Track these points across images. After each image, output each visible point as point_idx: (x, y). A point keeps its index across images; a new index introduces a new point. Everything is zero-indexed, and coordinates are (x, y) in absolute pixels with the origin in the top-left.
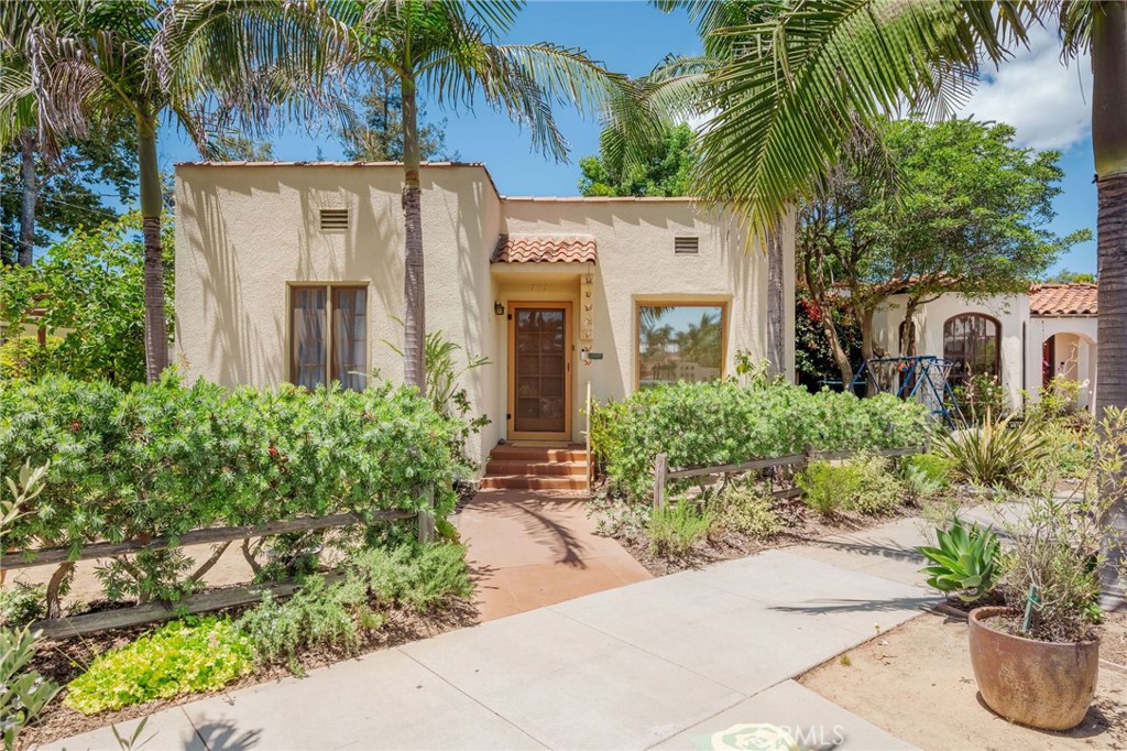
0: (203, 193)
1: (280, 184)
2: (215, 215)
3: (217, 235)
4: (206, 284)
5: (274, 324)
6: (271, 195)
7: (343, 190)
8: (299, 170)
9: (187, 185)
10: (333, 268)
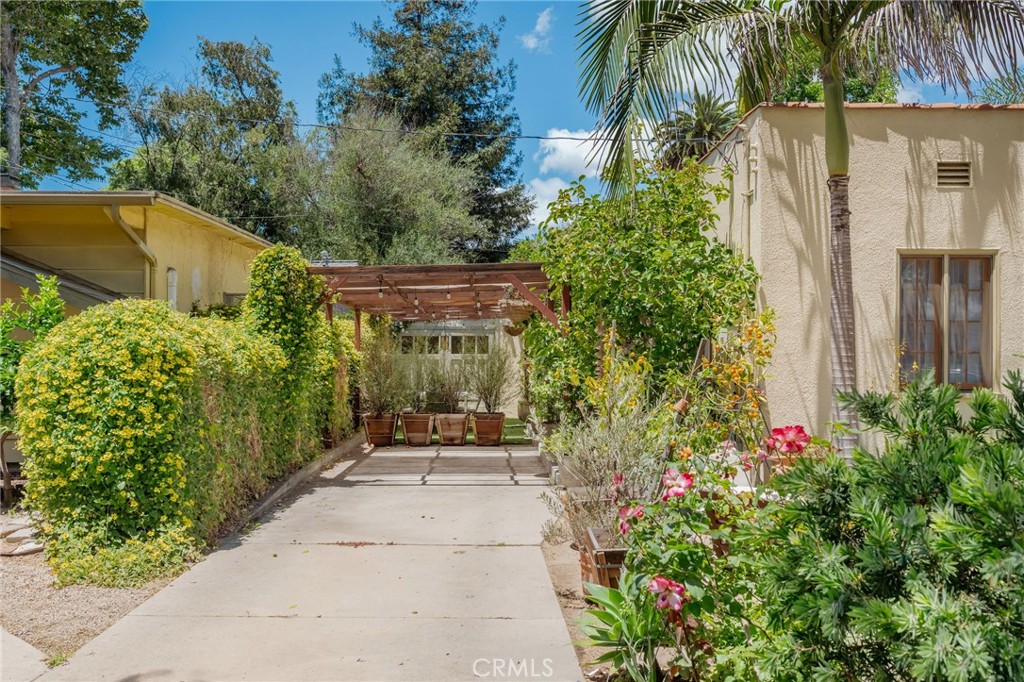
0: (795, 141)
1: (889, 131)
2: (810, 167)
3: (812, 193)
4: (800, 254)
5: (881, 302)
6: (877, 145)
7: (966, 139)
8: (911, 113)
9: (775, 131)
10: (952, 235)
